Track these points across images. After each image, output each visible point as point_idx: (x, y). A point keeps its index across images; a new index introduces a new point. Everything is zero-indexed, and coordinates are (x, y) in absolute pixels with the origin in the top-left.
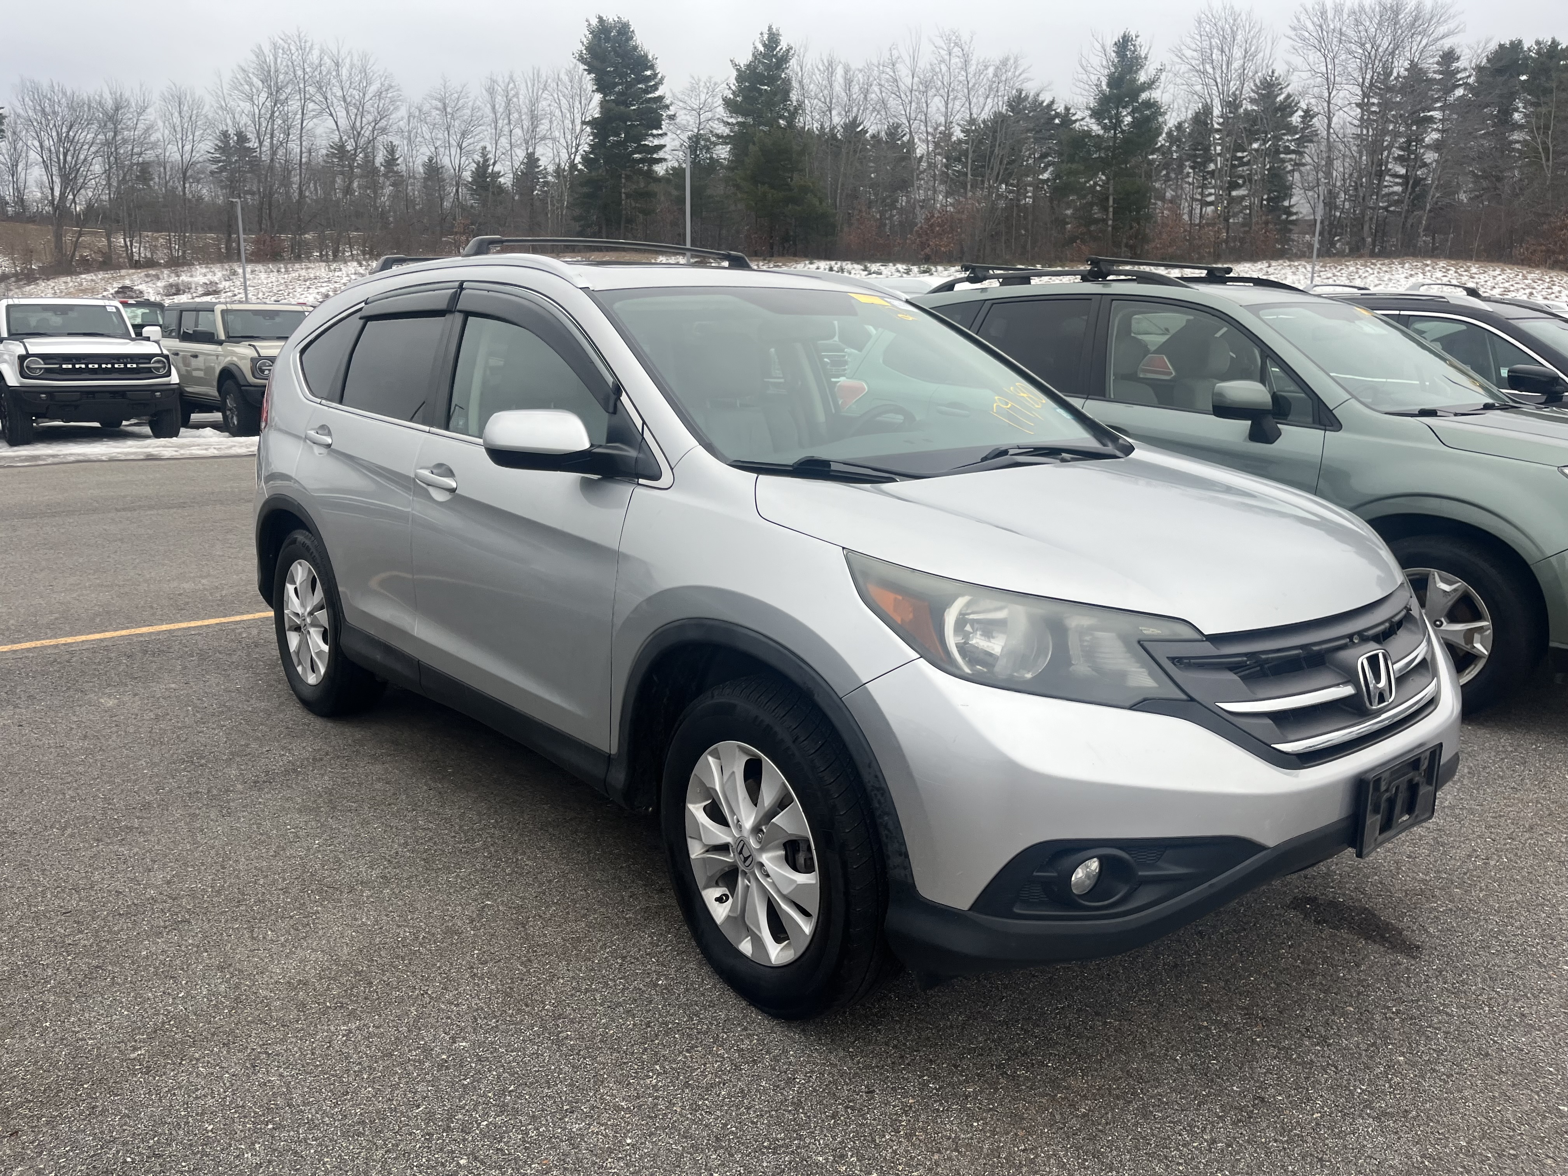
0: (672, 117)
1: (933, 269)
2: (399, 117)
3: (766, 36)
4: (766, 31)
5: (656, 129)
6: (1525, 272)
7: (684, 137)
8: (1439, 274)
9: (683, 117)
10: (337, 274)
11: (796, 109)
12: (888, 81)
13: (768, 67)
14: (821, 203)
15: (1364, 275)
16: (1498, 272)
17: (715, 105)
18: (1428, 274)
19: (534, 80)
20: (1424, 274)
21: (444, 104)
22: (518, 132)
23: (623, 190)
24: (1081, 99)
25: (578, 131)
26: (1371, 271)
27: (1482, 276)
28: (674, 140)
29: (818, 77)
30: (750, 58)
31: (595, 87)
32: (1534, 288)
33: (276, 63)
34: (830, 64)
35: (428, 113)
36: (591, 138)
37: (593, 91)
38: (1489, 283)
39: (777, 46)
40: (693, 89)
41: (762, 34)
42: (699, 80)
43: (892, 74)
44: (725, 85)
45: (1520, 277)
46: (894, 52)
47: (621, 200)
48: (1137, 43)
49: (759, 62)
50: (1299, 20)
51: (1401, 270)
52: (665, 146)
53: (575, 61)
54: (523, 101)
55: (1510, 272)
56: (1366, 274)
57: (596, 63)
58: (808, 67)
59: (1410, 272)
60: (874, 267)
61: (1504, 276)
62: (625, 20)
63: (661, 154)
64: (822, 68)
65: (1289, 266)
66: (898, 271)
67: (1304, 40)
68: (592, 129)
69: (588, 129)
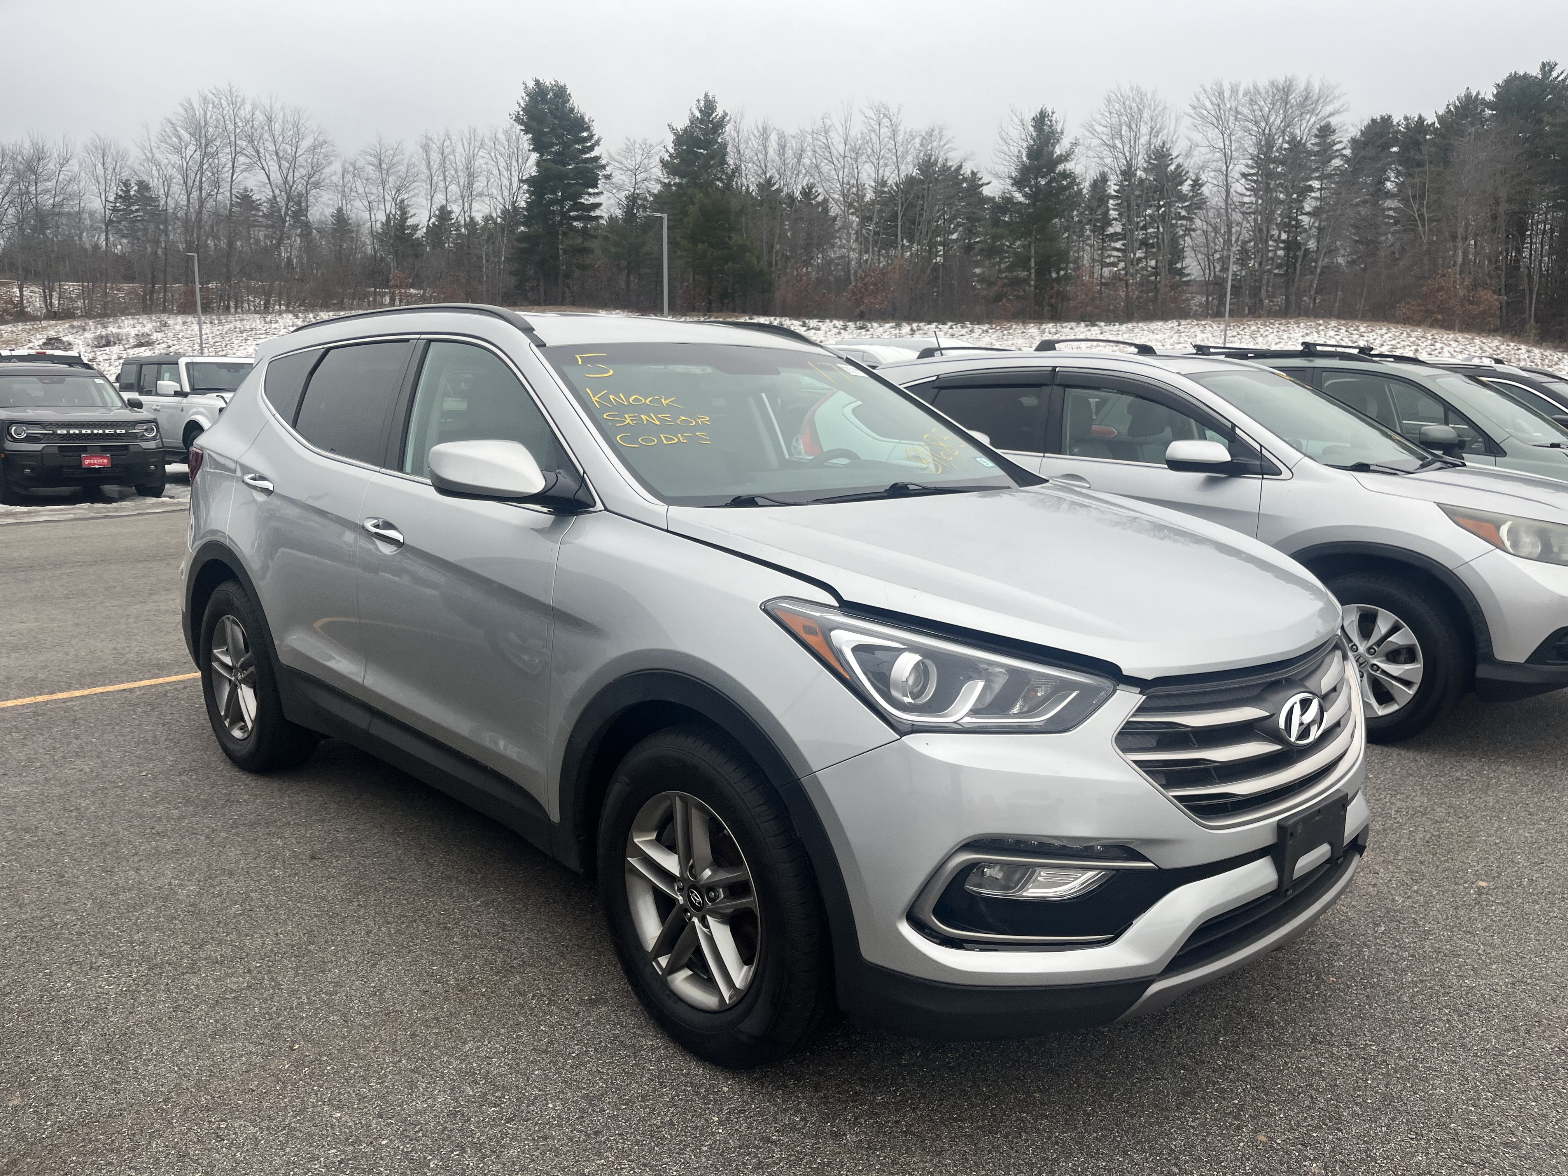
0: (608, 177)
1: (869, 326)
2: (333, 171)
3: (702, 103)
4: (702, 97)
5: (592, 188)
6: (1408, 330)
7: (622, 195)
8: (1332, 333)
9: (620, 177)
10: (274, 326)
11: (734, 172)
12: (820, 147)
13: (706, 133)
14: (758, 262)
15: (1265, 334)
16: (1384, 331)
17: (651, 166)
18: (1322, 333)
19: (470, 139)
20: (1318, 332)
21: (380, 160)
22: (453, 188)
23: (560, 246)
24: (1002, 168)
25: (515, 189)
26: (1271, 331)
27: (1370, 335)
28: (609, 198)
29: (754, 143)
30: (687, 123)
31: (531, 147)
32: (1418, 345)
33: (205, 118)
34: (765, 130)
35: (363, 169)
36: (527, 195)
37: (529, 150)
38: (1378, 341)
39: (713, 113)
40: (629, 151)
41: (698, 101)
42: (635, 142)
43: (825, 142)
44: (660, 147)
45: (1405, 334)
46: (826, 120)
47: (558, 256)
48: (1054, 119)
49: (697, 127)
50: (1198, 99)
51: (1297, 329)
52: (601, 204)
53: (512, 121)
54: (459, 157)
55: (1395, 331)
56: (1267, 333)
57: (534, 124)
58: (744, 133)
59: (1305, 331)
60: (813, 323)
61: (1390, 335)
62: (562, 84)
63: (597, 213)
64: (757, 134)
65: (1197, 325)
66: (835, 327)
67: (1203, 117)
68: (529, 186)
69: (525, 187)
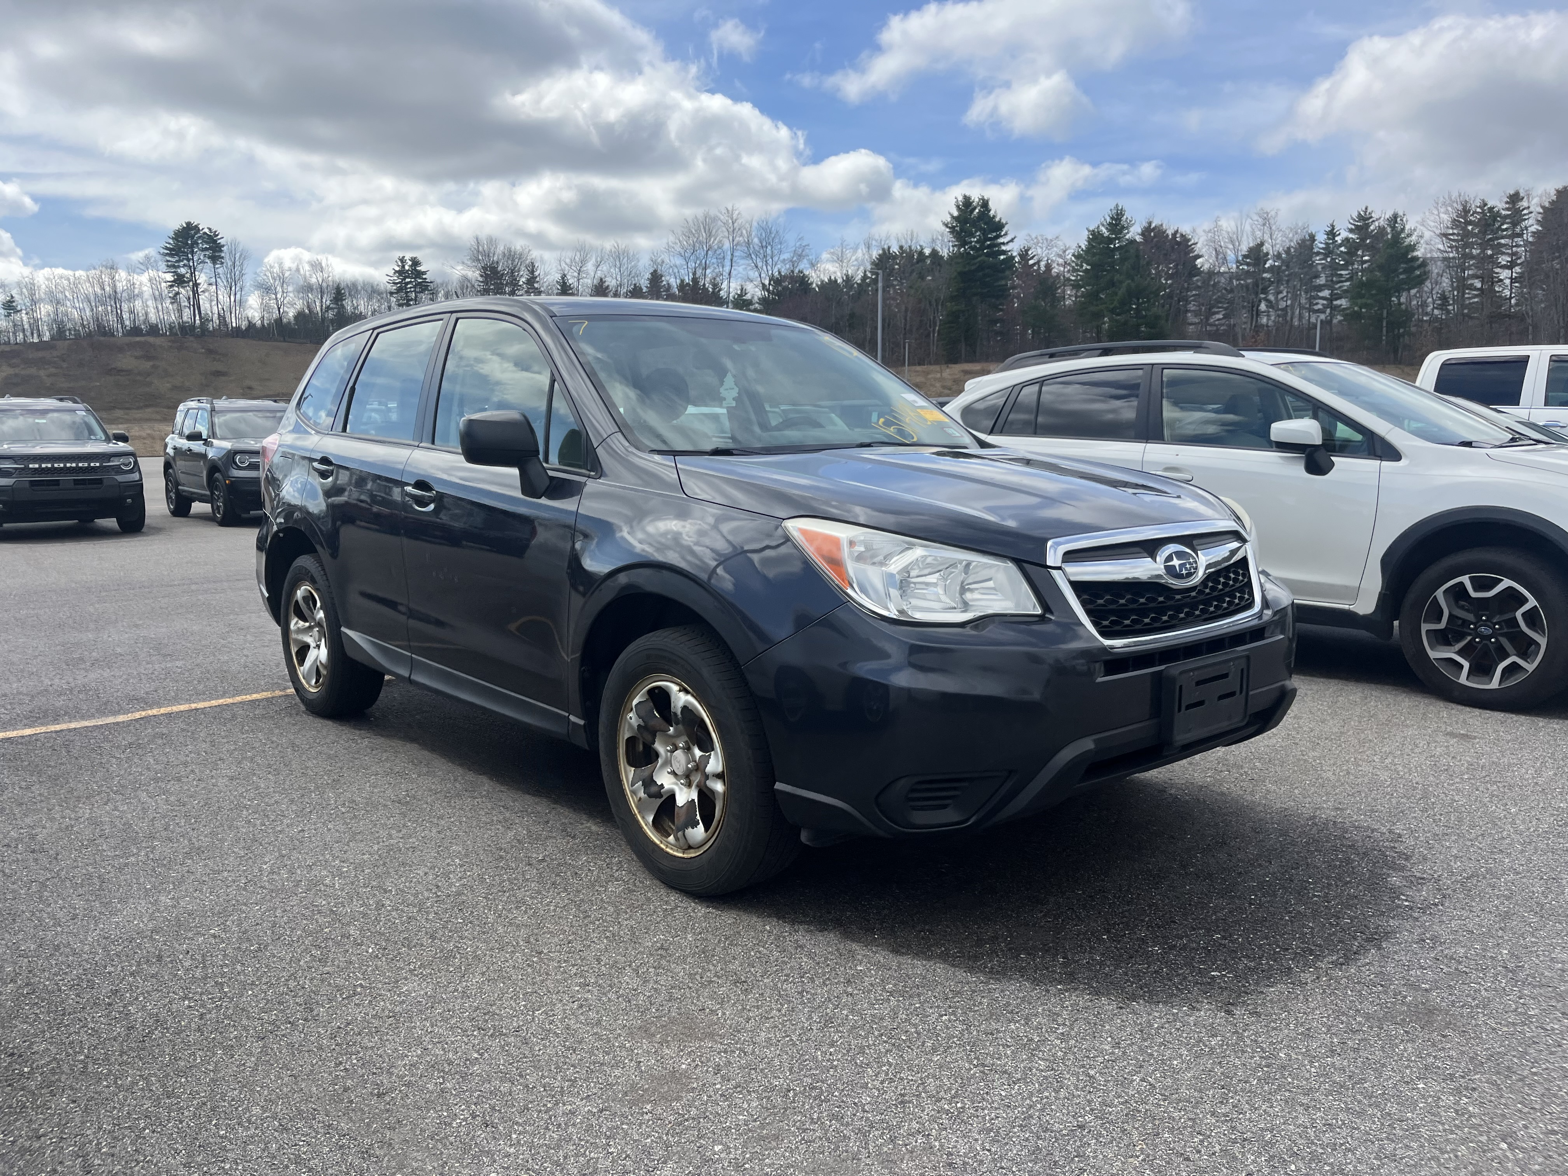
3: (1113, 212)
13: (1115, 232)
30: (1100, 226)
39: (1120, 219)
41: (1111, 210)
49: (1107, 228)
53: (946, 227)
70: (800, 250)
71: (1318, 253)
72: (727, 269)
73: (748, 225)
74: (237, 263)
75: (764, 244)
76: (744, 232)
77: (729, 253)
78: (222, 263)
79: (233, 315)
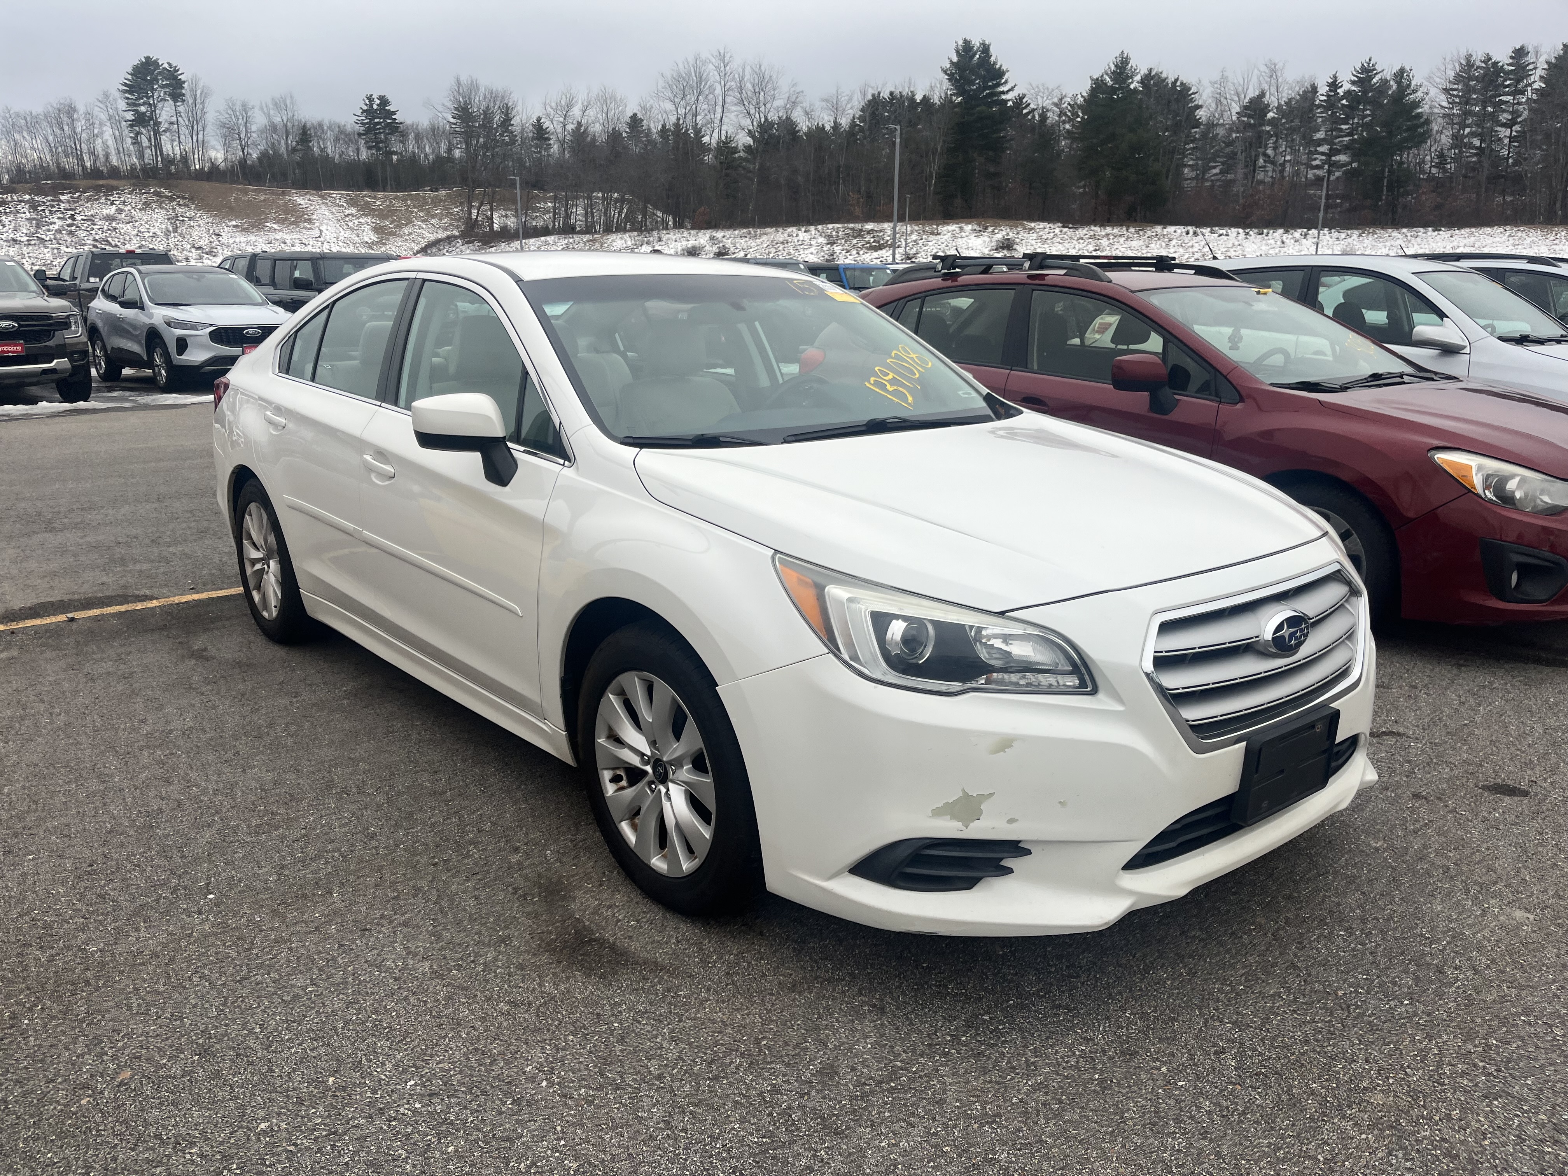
70: (794, 97)
71: (1319, 106)
72: (718, 115)
73: (740, 70)
74: (198, 100)
75: (757, 90)
76: (736, 76)
77: (721, 98)
78: (183, 101)
79: (196, 156)
